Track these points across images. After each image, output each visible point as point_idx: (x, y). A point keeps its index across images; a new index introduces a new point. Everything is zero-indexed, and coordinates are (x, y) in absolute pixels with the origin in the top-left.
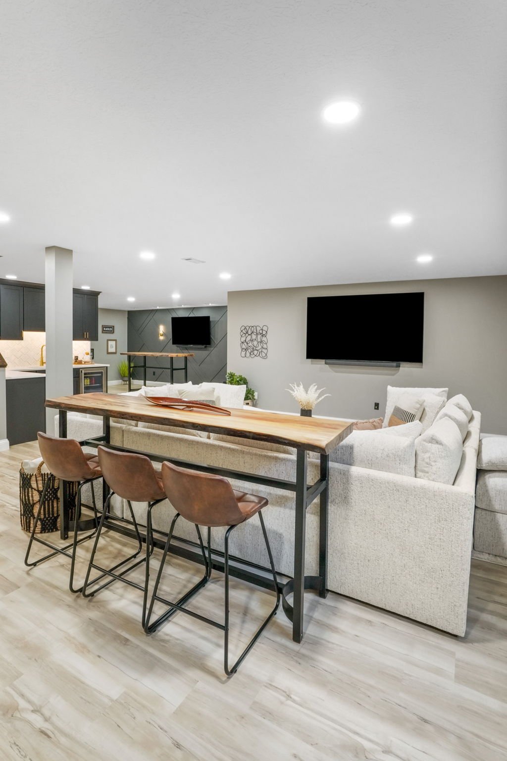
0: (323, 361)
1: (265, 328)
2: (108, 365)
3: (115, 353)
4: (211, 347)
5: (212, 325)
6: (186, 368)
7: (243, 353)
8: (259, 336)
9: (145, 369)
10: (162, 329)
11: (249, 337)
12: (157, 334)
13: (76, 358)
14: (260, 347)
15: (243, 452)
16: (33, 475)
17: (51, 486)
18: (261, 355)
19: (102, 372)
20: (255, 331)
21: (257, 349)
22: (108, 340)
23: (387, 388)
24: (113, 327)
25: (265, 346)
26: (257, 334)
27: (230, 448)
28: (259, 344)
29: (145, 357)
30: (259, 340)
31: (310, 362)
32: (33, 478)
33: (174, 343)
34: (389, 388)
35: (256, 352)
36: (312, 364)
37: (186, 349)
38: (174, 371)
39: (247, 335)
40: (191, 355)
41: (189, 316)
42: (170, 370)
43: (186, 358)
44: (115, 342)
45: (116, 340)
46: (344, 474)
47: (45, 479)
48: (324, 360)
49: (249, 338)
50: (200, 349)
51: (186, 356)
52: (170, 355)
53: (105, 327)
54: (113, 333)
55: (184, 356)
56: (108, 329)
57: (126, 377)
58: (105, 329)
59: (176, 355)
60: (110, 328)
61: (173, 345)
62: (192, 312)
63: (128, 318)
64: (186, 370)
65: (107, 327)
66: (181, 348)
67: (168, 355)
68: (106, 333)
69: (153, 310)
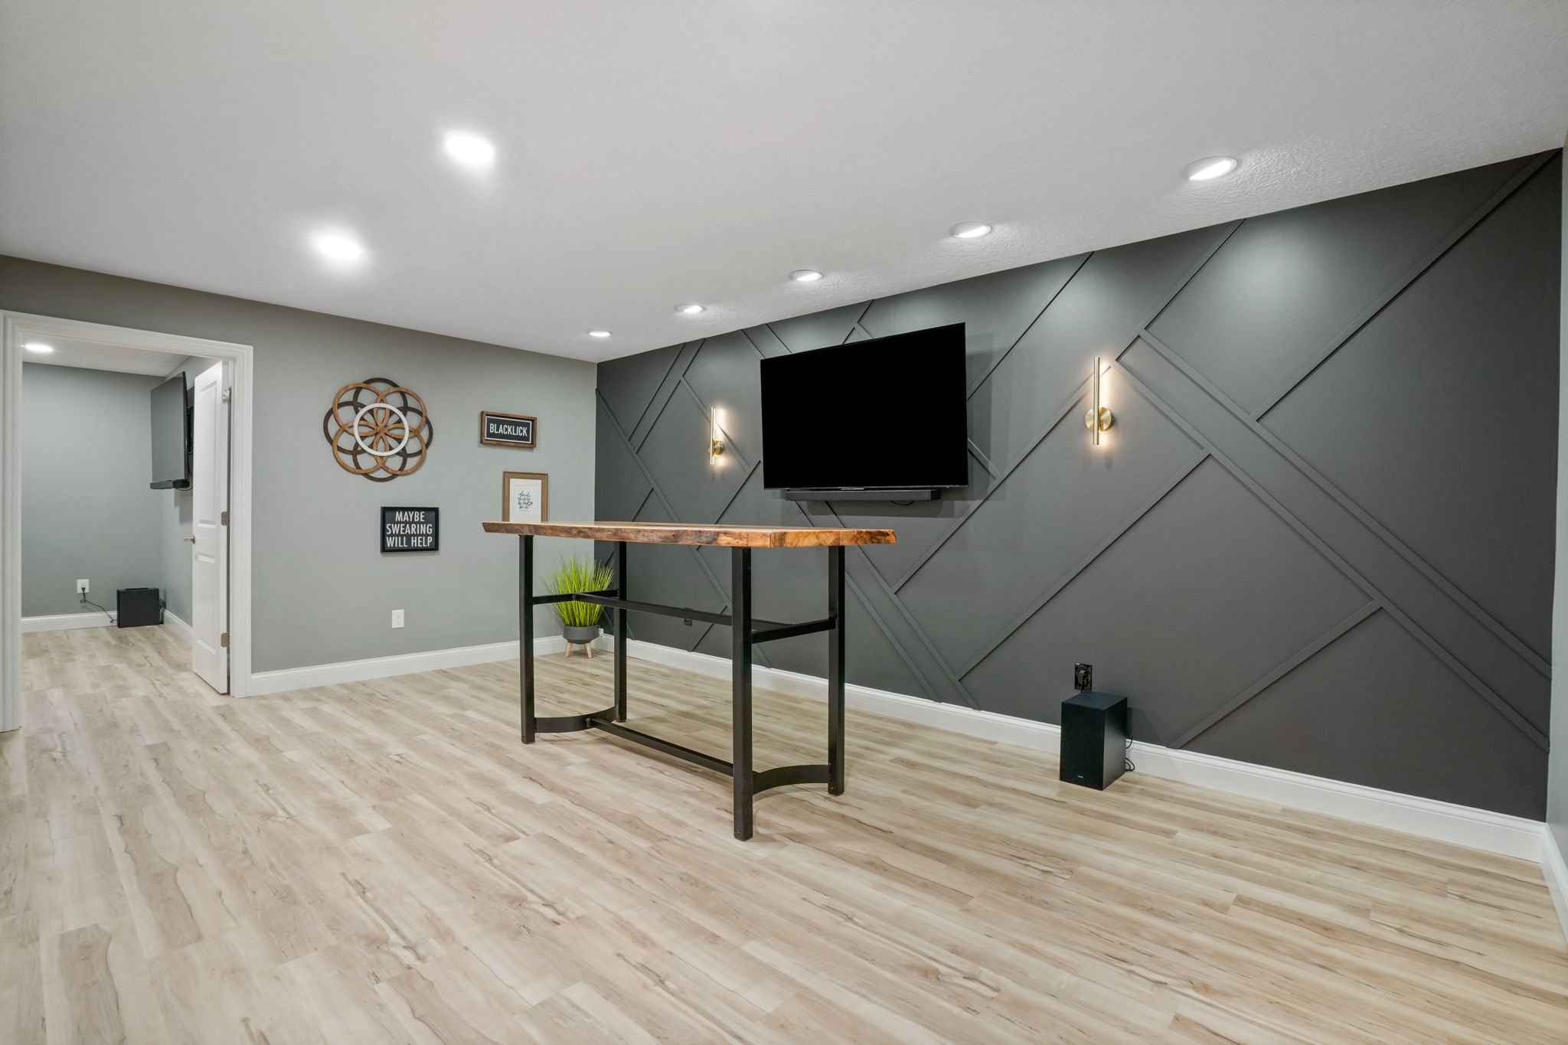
4: (965, 496)
6: (835, 622)
10: (721, 422)
12: (698, 445)
22: (508, 476)
24: (531, 423)
33: (769, 483)
37: (830, 506)
41: (850, 341)
43: (838, 553)
44: (539, 482)
45: (543, 477)
50: (906, 507)
51: (838, 539)
52: (725, 533)
53: (494, 421)
54: (532, 448)
55: (830, 541)
56: (509, 430)
57: (580, 625)
58: (493, 428)
59: (764, 535)
60: (516, 424)
61: (770, 491)
62: (858, 327)
63: (598, 391)
64: (837, 630)
65: (504, 423)
66: (804, 504)
67: (718, 534)
68: (499, 445)
69: (685, 343)
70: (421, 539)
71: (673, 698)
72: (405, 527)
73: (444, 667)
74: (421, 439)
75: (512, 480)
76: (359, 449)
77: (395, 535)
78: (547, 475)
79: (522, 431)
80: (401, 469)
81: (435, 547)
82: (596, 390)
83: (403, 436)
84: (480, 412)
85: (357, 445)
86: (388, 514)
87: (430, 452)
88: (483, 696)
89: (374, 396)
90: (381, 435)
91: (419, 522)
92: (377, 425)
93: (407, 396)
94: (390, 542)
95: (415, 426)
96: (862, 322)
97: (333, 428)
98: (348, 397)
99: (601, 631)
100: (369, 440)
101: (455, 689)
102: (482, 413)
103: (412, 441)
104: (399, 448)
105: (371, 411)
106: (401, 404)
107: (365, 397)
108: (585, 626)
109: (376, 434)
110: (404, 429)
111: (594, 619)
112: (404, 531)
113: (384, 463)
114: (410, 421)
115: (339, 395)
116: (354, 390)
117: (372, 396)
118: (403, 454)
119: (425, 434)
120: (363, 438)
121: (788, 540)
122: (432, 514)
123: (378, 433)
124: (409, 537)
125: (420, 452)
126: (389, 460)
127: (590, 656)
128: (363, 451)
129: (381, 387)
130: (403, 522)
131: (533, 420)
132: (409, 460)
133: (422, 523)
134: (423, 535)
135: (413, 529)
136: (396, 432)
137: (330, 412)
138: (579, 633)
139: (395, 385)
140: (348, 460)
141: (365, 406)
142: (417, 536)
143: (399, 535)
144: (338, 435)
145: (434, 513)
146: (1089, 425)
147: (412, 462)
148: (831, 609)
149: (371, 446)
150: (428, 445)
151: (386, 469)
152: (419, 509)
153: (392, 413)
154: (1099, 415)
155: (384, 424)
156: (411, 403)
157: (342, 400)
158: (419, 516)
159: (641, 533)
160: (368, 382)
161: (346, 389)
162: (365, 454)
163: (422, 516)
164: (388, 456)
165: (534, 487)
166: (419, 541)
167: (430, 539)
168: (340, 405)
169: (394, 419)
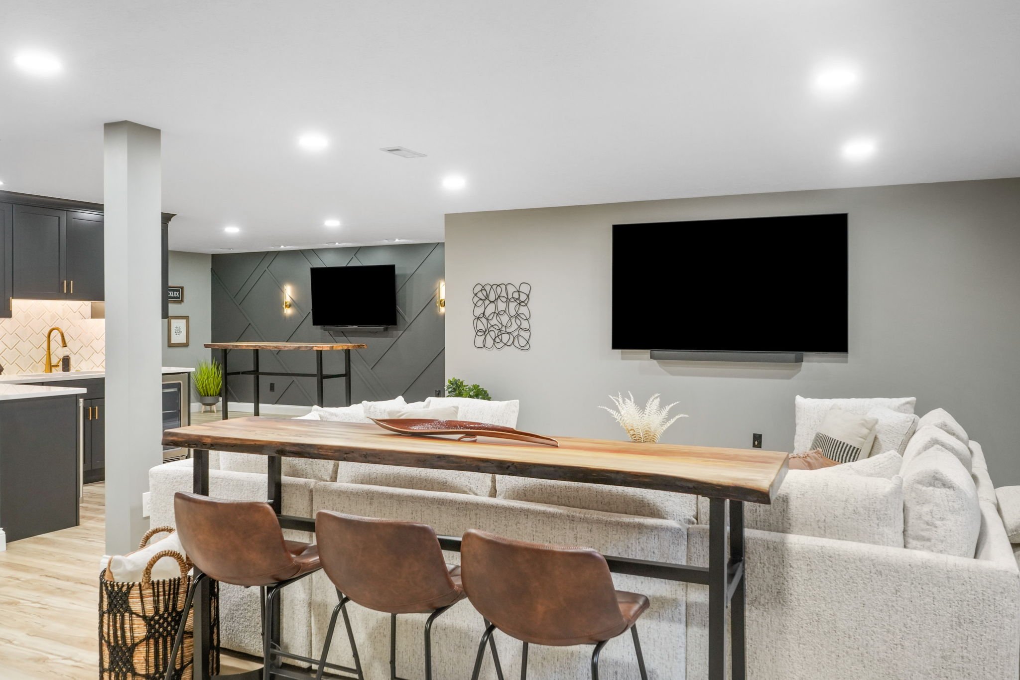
0: (646, 353)
1: (525, 289)
2: (192, 370)
3: (185, 345)
4: (397, 330)
5: (399, 283)
6: (347, 375)
7: (480, 340)
8: (513, 305)
9: (257, 379)
10: (289, 292)
11: (492, 306)
12: (277, 302)
14: (514, 327)
15: (572, 519)
16: (133, 585)
17: (171, 607)
18: (516, 343)
19: (180, 383)
20: (504, 294)
21: (508, 330)
22: (170, 318)
23: (794, 399)
24: (180, 290)
25: (525, 325)
26: (508, 301)
27: (544, 513)
28: (513, 320)
29: (256, 352)
30: (513, 313)
31: (620, 356)
32: (135, 592)
33: (315, 323)
34: (799, 399)
35: (505, 337)
36: (623, 359)
37: (344, 334)
38: (324, 381)
39: (487, 302)
40: (359, 346)
41: (350, 265)
42: (316, 378)
43: (348, 352)
44: (184, 321)
45: (186, 318)
46: (775, 549)
47: (158, 592)
48: (649, 351)
49: (491, 308)
50: (374, 334)
51: (348, 347)
52: (316, 346)
54: (182, 303)
55: (346, 348)
56: (170, 294)
57: (211, 396)
59: (328, 347)
60: (173, 291)
61: (315, 327)
62: (354, 257)
63: (212, 269)
64: (348, 377)
66: (331, 332)
67: (313, 346)
69: (268, 252)
75: (172, 320)
78: (188, 316)
79: (176, 294)
96: (357, 255)
99: (221, 399)
108: (213, 396)
111: (218, 392)
121: (334, 348)
127: (215, 412)
131: (182, 288)
138: (209, 400)
146: (437, 305)
148: (346, 370)
154: (440, 301)
165: (182, 324)
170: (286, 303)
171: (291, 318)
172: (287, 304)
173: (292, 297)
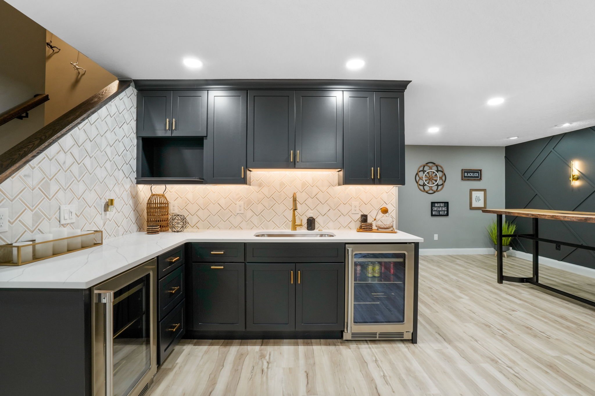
10: (577, 167)
12: (566, 177)
13: (364, 218)
19: (405, 254)
22: (471, 190)
24: (479, 172)
44: (483, 192)
45: (484, 190)
53: (466, 172)
54: (480, 180)
56: (472, 175)
58: (466, 174)
60: (474, 172)
65: (470, 172)
68: (468, 180)
69: (554, 136)
70: (443, 212)
71: (557, 279)
72: (438, 208)
73: (450, 254)
74: (442, 180)
75: (473, 192)
76: (425, 184)
77: (435, 211)
78: (486, 189)
79: (476, 175)
80: (437, 190)
81: (447, 215)
82: (505, 156)
83: (437, 179)
84: (461, 169)
85: (424, 183)
86: (433, 204)
87: (445, 184)
88: (471, 265)
89: (429, 168)
90: (431, 179)
91: (442, 207)
92: (430, 176)
93: (438, 167)
94: (434, 213)
95: (441, 176)
97: (418, 178)
98: (421, 169)
99: (511, 248)
100: (427, 181)
101: (458, 261)
102: (462, 170)
103: (440, 181)
104: (436, 183)
105: (428, 173)
106: (436, 170)
107: (426, 168)
108: (504, 246)
109: (429, 180)
110: (437, 177)
111: (508, 243)
112: (438, 209)
113: (432, 188)
114: (439, 174)
115: (419, 168)
116: (423, 167)
117: (428, 168)
118: (437, 185)
119: (444, 178)
120: (426, 181)
122: (446, 204)
123: (430, 179)
124: (439, 211)
125: (442, 184)
126: (433, 187)
128: (426, 185)
129: (430, 165)
130: (437, 207)
131: (481, 170)
132: (439, 187)
133: (443, 207)
134: (443, 211)
135: (441, 209)
136: (435, 178)
137: (417, 174)
139: (434, 164)
140: (421, 188)
141: (426, 171)
142: (442, 211)
143: (436, 211)
144: (419, 180)
145: (447, 204)
147: (440, 187)
149: (428, 183)
150: (445, 182)
151: (432, 190)
152: (442, 203)
153: (434, 172)
155: (432, 176)
156: (440, 169)
157: (420, 170)
158: (442, 205)
159: (567, 218)
160: (427, 164)
161: (421, 166)
162: (426, 186)
163: (443, 205)
164: (433, 186)
165: (481, 194)
166: (442, 213)
167: (446, 212)
168: (420, 172)
169: (435, 174)
170: (573, 176)
171: (579, 189)
172: (575, 177)
173: (580, 171)
